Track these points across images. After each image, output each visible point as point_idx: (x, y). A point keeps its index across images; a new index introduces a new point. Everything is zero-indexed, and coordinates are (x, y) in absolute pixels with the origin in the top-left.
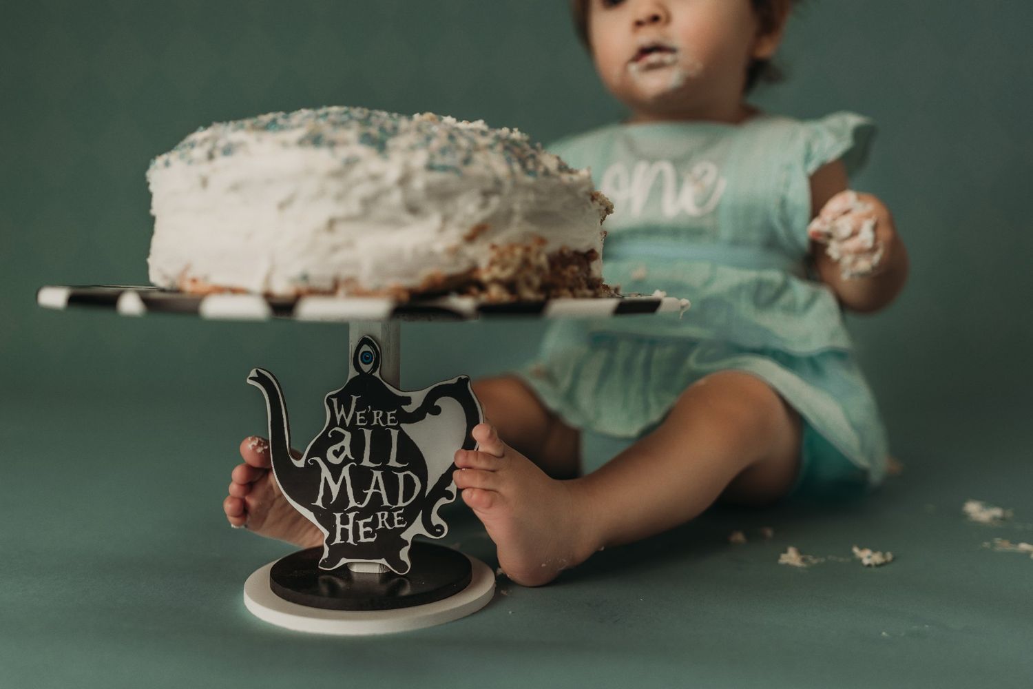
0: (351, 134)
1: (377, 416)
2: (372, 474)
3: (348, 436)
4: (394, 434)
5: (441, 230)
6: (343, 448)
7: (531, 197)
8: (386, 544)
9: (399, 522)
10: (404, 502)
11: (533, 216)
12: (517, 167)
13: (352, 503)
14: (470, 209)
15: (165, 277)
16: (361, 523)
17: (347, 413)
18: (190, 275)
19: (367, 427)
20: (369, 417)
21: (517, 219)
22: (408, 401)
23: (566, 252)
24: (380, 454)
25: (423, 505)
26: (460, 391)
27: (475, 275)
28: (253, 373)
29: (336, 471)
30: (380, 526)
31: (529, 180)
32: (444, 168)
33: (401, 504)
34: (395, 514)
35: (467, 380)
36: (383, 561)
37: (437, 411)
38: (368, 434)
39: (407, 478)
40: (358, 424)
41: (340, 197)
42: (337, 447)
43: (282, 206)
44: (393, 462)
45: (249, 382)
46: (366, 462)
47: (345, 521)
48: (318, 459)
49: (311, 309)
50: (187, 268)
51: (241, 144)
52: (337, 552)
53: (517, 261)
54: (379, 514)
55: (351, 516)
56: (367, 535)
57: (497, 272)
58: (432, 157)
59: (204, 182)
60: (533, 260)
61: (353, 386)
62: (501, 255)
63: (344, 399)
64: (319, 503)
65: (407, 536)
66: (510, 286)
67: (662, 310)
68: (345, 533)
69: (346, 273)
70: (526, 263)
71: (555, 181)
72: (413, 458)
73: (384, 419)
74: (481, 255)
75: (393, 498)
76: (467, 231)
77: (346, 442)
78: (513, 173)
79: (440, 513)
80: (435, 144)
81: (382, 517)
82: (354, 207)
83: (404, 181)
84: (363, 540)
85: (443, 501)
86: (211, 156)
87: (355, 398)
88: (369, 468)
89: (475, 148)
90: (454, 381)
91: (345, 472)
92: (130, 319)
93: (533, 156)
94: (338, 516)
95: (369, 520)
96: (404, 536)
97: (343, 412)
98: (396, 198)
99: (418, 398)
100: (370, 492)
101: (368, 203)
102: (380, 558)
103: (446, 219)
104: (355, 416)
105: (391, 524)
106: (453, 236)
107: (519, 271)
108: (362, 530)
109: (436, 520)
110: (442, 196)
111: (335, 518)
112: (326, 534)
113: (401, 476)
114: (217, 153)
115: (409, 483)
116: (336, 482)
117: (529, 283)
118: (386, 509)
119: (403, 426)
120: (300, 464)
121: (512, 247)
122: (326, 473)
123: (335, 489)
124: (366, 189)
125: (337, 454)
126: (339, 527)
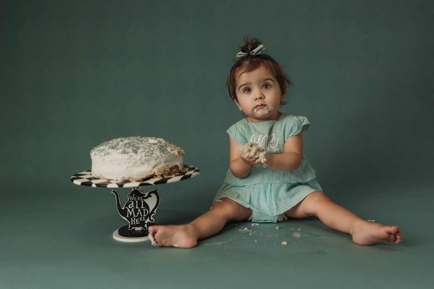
0: (130, 150)
1: (139, 198)
2: (138, 210)
3: (133, 202)
4: (142, 201)
5: (148, 167)
6: (132, 205)
7: (165, 158)
8: (142, 224)
9: (144, 219)
10: (145, 215)
11: (165, 162)
12: (162, 153)
13: (134, 216)
14: (153, 163)
15: (96, 176)
16: (136, 220)
17: (132, 198)
18: (102, 176)
19: (137, 200)
20: (137, 198)
21: (162, 163)
22: (145, 195)
23: (173, 167)
24: (140, 205)
25: (149, 215)
26: (155, 192)
27: (155, 174)
28: (112, 191)
29: (131, 210)
30: (140, 220)
31: (164, 155)
32: (148, 156)
33: (144, 215)
34: (143, 218)
35: (156, 190)
36: (141, 227)
37: (151, 196)
38: (137, 202)
39: (145, 210)
40: (135, 200)
41: (129, 163)
42: (131, 205)
43: (119, 165)
44: (142, 207)
45: (112, 192)
46: (137, 207)
47: (133, 220)
48: (127, 207)
49: (126, 186)
50: (101, 175)
51: (110, 152)
52: (132, 226)
53: (163, 171)
54: (140, 218)
55: (134, 219)
56: (138, 222)
57: (159, 173)
58: (146, 154)
59: (104, 160)
60: (166, 170)
61: (133, 192)
62: (160, 170)
63: (131, 195)
64: (128, 216)
65: (146, 222)
66: (162, 175)
67: (192, 176)
68: (133, 222)
69: (131, 176)
70: (165, 171)
71: (170, 154)
72: (146, 206)
73: (140, 199)
74: (156, 171)
75: (143, 215)
76: (153, 166)
77: (133, 203)
78: (161, 155)
79: (152, 217)
80: (146, 150)
81: (141, 218)
82: (132, 164)
83: (141, 159)
84: (137, 223)
85: (153, 214)
86: (105, 155)
87: (134, 195)
88: (137, 209)
89: (154, 150)
90: (154, 190)
91: (133, 210)
92: (94, 188)
93: (165, 150)
94: (132, 219)
95: (138, 219)
96: (145, 222)
97: (131, 198)
98: (139, 162)
99: (147, 194)
100: (138, 213)
101: (134, 163)
102: (140, 227)
103: (149, 165)
104: (134, 198)
105: (143, 220)
106: (150, 168)
107: (163, 172)
108: (137, 221)
109: (152, 218)
110: (148, 161)
111: (131, 219)
112: (129, 222)
113: (144, 210)
114: (106, 154)
115: (146, 211)
116: (131, 212)
117: (166, 174)
118: (142, 217)
119: (144, 200)
120: (123, 209)
121: (162, 168)
122: (129, 210)
123: (131, 213)
124: (134, 161)
125: (131, 206)
126: (132, 221)
